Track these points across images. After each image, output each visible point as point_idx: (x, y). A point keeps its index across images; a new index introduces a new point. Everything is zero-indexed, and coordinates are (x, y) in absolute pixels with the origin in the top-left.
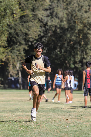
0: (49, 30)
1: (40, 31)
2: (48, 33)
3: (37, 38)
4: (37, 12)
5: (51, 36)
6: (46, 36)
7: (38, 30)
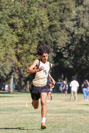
0: (76, 39)
1: (67, 40)
2: (74, 41)
3: (65, 46)
4: (65, 23)
5: (77, 44)
6: (73, 44)
7: (66, 39)
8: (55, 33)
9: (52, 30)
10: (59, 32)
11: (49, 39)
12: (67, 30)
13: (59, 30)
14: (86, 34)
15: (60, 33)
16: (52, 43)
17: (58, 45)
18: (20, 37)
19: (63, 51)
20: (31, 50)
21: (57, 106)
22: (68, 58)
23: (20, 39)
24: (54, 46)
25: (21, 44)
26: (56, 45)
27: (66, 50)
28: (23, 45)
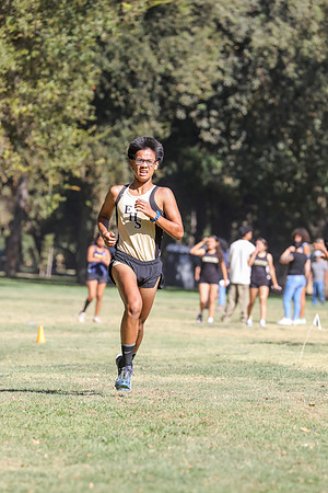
8: (172, 39)
9: (158, 28)
10: (186, 34)
11: (145, 64)
12: (219, 27)
13: (189, 26)
14: (298, 50)
15: (191, 39)
16: (154, 79)
17: (181, 88)
18: (26, 52)
19: (200, 116)
20: (69, 108)
21: (168, 343)
22: (220, 145)
23: (24, 56)
24: (165, 94)
25: (26, 79)
26: (172, 87)
27: (214, 113)
28: (35, 86)
